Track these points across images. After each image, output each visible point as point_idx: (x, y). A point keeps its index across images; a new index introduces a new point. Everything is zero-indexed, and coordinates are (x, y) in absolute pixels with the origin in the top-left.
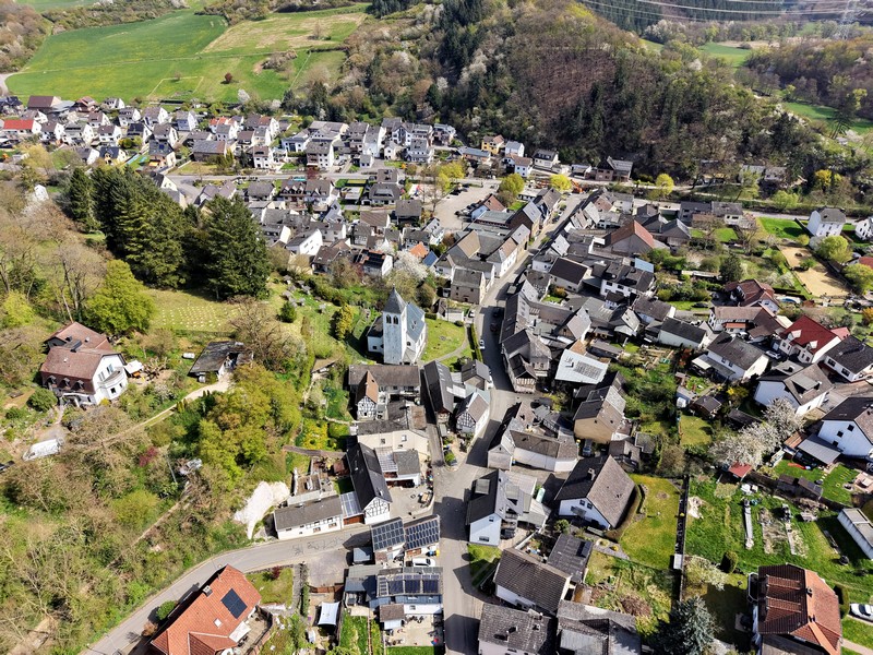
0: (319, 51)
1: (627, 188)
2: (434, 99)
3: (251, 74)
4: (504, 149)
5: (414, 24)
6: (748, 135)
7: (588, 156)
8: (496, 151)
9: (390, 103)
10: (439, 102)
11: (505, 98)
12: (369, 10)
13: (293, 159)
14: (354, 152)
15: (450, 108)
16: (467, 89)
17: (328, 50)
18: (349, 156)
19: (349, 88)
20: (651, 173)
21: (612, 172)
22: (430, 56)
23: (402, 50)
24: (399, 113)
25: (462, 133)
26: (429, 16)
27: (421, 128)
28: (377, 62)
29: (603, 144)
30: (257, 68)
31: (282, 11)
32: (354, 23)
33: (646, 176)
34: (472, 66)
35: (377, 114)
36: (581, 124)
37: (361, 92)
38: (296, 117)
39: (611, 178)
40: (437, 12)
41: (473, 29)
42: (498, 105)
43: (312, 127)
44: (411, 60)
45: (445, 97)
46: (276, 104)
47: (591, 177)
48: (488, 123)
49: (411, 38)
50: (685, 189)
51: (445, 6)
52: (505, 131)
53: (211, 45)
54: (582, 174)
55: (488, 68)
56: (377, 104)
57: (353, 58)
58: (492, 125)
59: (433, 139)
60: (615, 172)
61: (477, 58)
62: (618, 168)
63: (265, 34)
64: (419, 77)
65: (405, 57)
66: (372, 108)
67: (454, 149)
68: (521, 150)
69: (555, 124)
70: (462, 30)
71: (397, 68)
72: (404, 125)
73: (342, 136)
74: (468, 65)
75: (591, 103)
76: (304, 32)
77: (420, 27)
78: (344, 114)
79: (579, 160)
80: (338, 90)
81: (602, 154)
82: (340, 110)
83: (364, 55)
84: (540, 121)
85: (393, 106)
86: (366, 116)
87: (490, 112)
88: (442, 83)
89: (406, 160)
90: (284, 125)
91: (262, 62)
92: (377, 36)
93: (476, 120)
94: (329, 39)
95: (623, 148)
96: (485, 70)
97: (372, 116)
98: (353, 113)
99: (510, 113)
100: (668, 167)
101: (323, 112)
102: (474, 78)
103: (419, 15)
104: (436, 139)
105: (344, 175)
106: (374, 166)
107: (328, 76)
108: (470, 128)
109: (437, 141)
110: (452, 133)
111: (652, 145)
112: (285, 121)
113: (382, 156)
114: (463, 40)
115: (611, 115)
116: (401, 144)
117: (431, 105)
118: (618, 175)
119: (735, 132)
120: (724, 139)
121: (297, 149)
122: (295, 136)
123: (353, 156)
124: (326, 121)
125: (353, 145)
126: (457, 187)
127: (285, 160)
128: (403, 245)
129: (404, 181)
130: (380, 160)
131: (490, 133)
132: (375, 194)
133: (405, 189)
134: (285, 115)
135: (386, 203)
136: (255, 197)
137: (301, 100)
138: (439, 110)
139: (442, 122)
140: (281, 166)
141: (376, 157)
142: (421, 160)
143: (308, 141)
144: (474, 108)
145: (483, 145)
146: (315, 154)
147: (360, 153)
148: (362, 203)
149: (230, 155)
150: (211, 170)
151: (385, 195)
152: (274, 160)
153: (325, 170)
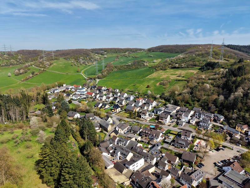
0: (179, 80)
2: (216, 103)
3: (155, 86)
4: (248, 132)
5: (215, 74)
8: (243, 132)
9: (198, 101)
10: (219, 105)
12: (200, 69)
13: (155, 117)
15: (222, 108)
16: (232, 102)
17: (182, 81)
19: (184, 95)
22: (218, 87)
23: (207, 83)
24: (201, 106)
25: (227, 120)
26: (221, 73)
27: (209, 114)
28: (196, 87)
30: (158, 84)
31: (171, 68)
32: (193, 73)
34: (236, 93)
35: (192, 105)
37: (188, 96)
38: (163, 101)
40: (225, 71)
41: (239, 79)
42: (247, 111)
43: (167, 106)
44: (210, 87)
45: (222, 103)
46: (158, 96)
49: (212, 79)
51: (229, 70)
55: (244, 95)
56: (193, 101)
57: (189, 84)
58: (243, 119)
59: (212, 119)
61: (239, 90)
63: (164, 74)
64: (213, 93)
65: (208, 86)
66: (191, 102)
67: (222, 126)
70: (234, 79)
71: (204, 90)
72: (201, 112)
73: (177, 111)
74: (234, 92)
76: (176, 75)
77: (217, 76)
78: (180, 103)
80: (180, 94)
82: (178, 101)
83: (193, 84)
85: (200, 103)
86: (188, 105)
87: (242, 113)
88: (222, 98)
89: (198, 126)
91: (160, 82)
92: (200, 77)
93: (235, 116)
94: (183, 77)
96: (242, 96)
97: (190, 105)
98: (183, 103)
101: (172, 101)
102: (236, 99)
103: (217, 72)
104: (215, 119)
105: (171, 128)
107: (179, 89)
108: (231, 118)
109: (215, 121)
110: (222, 119)
112: (160, 102)
113: (189, 122)
114: (234, 82)
116: (198, 119)
117: (214, 105)
121: (158, 113)
122: (160, 108)
123: (177, 120)
124: (172, 104)
125: (178, 116)
126: (219, 147)
127: (152, 117)
128: (179, 178)
129: (194, 137)
130: (188, 124)
131: (241, 123)
132: (177, 143)
133: (193, 142)
134: (160, 100)
135: (182, 147)
136: (133, 131)
137: (166, 96)
138: (218, 108)
139: (218, 113)
140: (150, 119)
141: (186, 122)
142: (205, 127)
143: (163, 111)
144: (235, 110)
145: (237, 127)
146: (162, 118)
147: (180, 120)
148: (172, 144)
149: (135, 112)
150: (128, 116)
151: (182, 144)
152: (149, 116)
153: (164, 124)
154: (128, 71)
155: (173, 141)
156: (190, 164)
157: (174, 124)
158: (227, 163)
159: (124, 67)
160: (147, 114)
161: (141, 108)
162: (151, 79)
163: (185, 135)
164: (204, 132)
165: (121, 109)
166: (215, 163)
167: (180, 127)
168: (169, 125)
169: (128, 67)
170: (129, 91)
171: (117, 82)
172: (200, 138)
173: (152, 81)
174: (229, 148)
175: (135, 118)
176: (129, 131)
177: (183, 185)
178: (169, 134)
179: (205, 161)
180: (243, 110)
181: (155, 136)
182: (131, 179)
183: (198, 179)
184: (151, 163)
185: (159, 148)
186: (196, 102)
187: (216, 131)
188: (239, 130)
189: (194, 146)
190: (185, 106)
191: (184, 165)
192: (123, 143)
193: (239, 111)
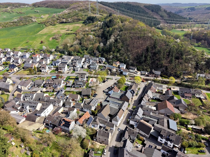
0: (68, 34)
1: (159, 80)
2: (99, 50)
3: (48, 41)
4: (120, 65)
5: (95, 27)
6: (197, 63)
7: (146, 69)
8: (117, 66)
9: (86, 50)
10: (100, 50)
11: (120, 50)
12: (83, 23)
13: (55, 69)
14: (74, 66)
15: (104, 52)
16: (108, 47)
17: (71, 34)
18: (72, 67)
19: (75, 46)
20: (167, 75)
21: (154, 75)
22: (99, 36)
23: (91, 34)
24: (89, 53)
25: (107, 60)
26: (99, 25)
27: (95, 58)
28: (83, 38)
29: (151, 65)
30: (51, 39)
31: (60, 23)
32: (79, 26)
33: (165, 76)
34: (110, 40)
35: (83, 53)
36: (143, 59)
37: (78, 47)
38: (59, 54)
39: (154, 76)
40: (101, 24)
41: (111, 29)
42: (118, 52)
43: (63, 57)
44: (93, 38)
45: (102, 49)
46: (53, 50)
47: (147, 76)
48: (115, 57)
49: (94, 31)
50: (178, 81)
51: (104, 22)
52: (120, 60)
53: (40, 32)
54: (145, 75)
55: (115, 41)
56: (83, 50)
57: (77, 36)
59: (98, 61)
60: (155, 75)
61: (112, 38)
62: (156, 73)
63: (55, 29)
64: (95, 42)
65: (91, 36)
66: (81, 51)
67: (105, 65)
68: (125, 67)
69: (135, 58)
70: (108, 29)
71: (89, 40)
72: (90, 58)
73: (71, 60)
74: (109, 40)
75: (146, 53)
76: (65, 29)
77: (96, 28)
78: (73, 53)
79: (143, 70)
80: (72, 46)
81: (151, 68)
82: (72, 52)
83: (80, 36)
84: (131, 58)
85: (88, 51)
86: (79, 54)
87: (115, 54)
88: (102, 45)
89: (90, 68)
90: (55, 56)
91: (52, 37)
92: (85, 30)
93: (111, 56)
94: (71, 31)
95: (157, 67)
96: (114, 41)
97: (81, 54)
98: (76, 53)
99: (121, 55)
100: (173, 74)
101: (66, 53)
102: (111, 44)
103: (96, 25)
104: (99, 61)
105: (70, 75)
106: (79, 71)
107: (70, 41)
108: (109, 59)
109: (100, 62)
110: (104, 60)
111: (167, 66)
112: (56, 55)
113: (82, 67)
114: (108, 32)
115: (153, 56)
116: (89, 63)
117: (98, 51)
118: (156, 75)
119: (193, 63)
120: (190, 65)
121: (57, 65)
122: (57, 60)
123: (73, 67)
124: (67, 55)
125: (73, 64)
126: (104, 79)
127: (52, 69)
128: (82, 109)
129: (88, 77)
130: (82, 68)
131: (115, 60)
132: (77, 84)
133: (88, 81)
134: (56, 53)
135: (80, 87)
136: (37, 85)
137: (61, 49)
138: (100, 53)
139: (101, 57)
140: (50, 71)
141: (81, 68)
142: (94, 69)
143: (60, 62)
144: (111, 53)
145: (113, 64)
146: (61, 68)
147: (76, 66)
148: (73, 87)
149: (35, 68)
150: (28, 73)
151: (80, 85)
152: (49, 69)
153: (64, 73)
154: (15, 28)
155: (74, 84)
156: (88, 96)
157: (72, 70)
158: (110, 89)
159: (10, 24)
160: (47, 67)
161: (40, 63)
162: (42, 35)
163: (82, 77)
164: (94, 72)
165: (19, 68)
166: (104, 91)
167: (76, 72)
168: (68, 73)
169: (15, 24)
170: (23, 49)
171: (5, 41)
172: (92, 77)
173: (45, 37)
174: (111, 79)
175: (35, 74)
176: (33, 86)
177: (85, 112)
178: (69, 80)
179: (97, 92)
180: (116, 52)
181: (58, 84)
182: (44, 124)
183: (95, 105)
184: (59, 105)
185: (63, 92)
186: (85, 51)
187: (101, 70)
188: (115, 66)
189: (89, 84)
190: (77, 55)
191: (84, 98)
192: (29, 98)
193: (114, 53)
